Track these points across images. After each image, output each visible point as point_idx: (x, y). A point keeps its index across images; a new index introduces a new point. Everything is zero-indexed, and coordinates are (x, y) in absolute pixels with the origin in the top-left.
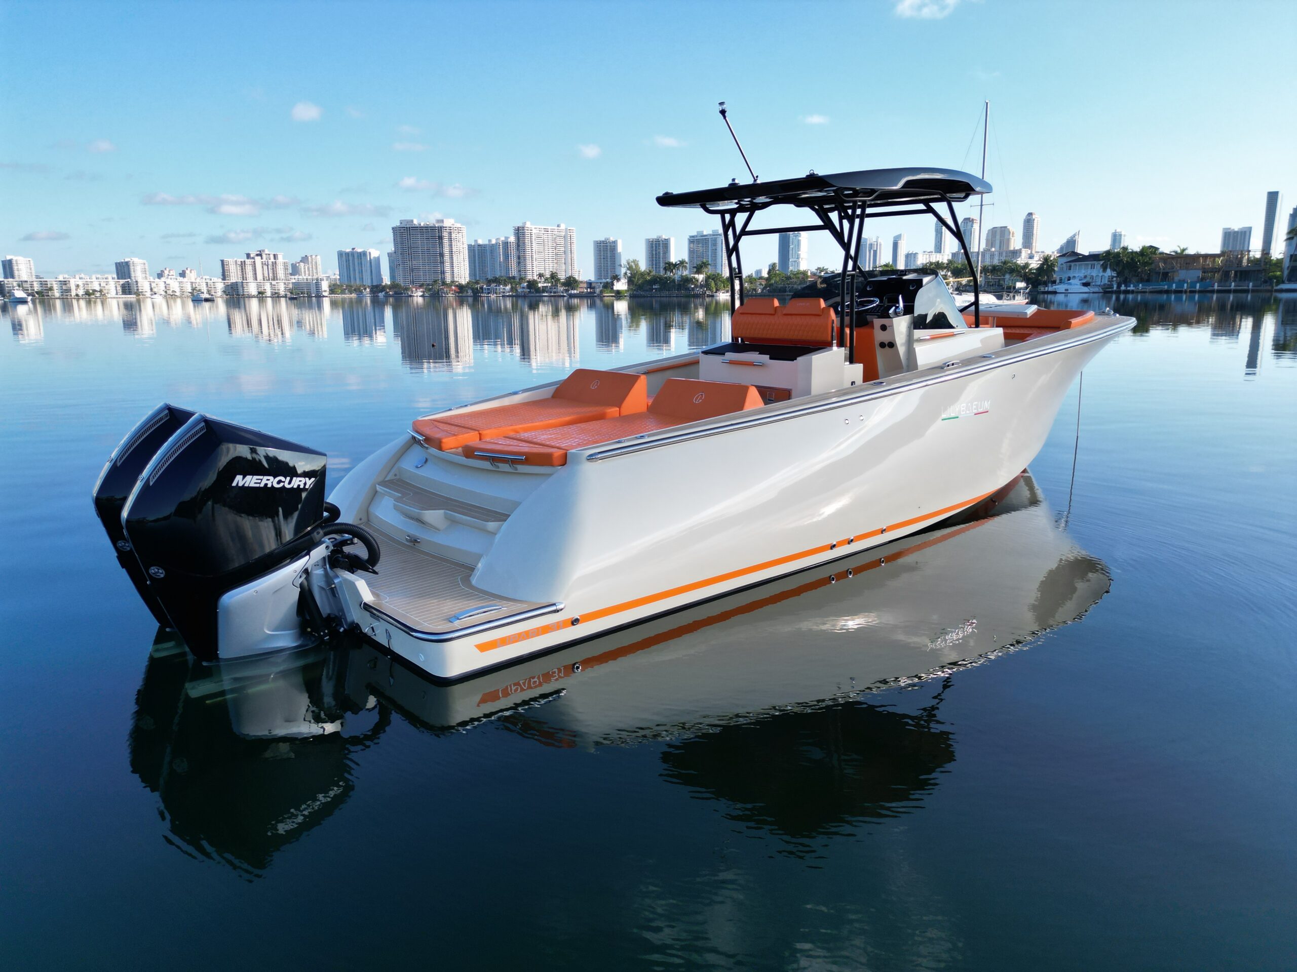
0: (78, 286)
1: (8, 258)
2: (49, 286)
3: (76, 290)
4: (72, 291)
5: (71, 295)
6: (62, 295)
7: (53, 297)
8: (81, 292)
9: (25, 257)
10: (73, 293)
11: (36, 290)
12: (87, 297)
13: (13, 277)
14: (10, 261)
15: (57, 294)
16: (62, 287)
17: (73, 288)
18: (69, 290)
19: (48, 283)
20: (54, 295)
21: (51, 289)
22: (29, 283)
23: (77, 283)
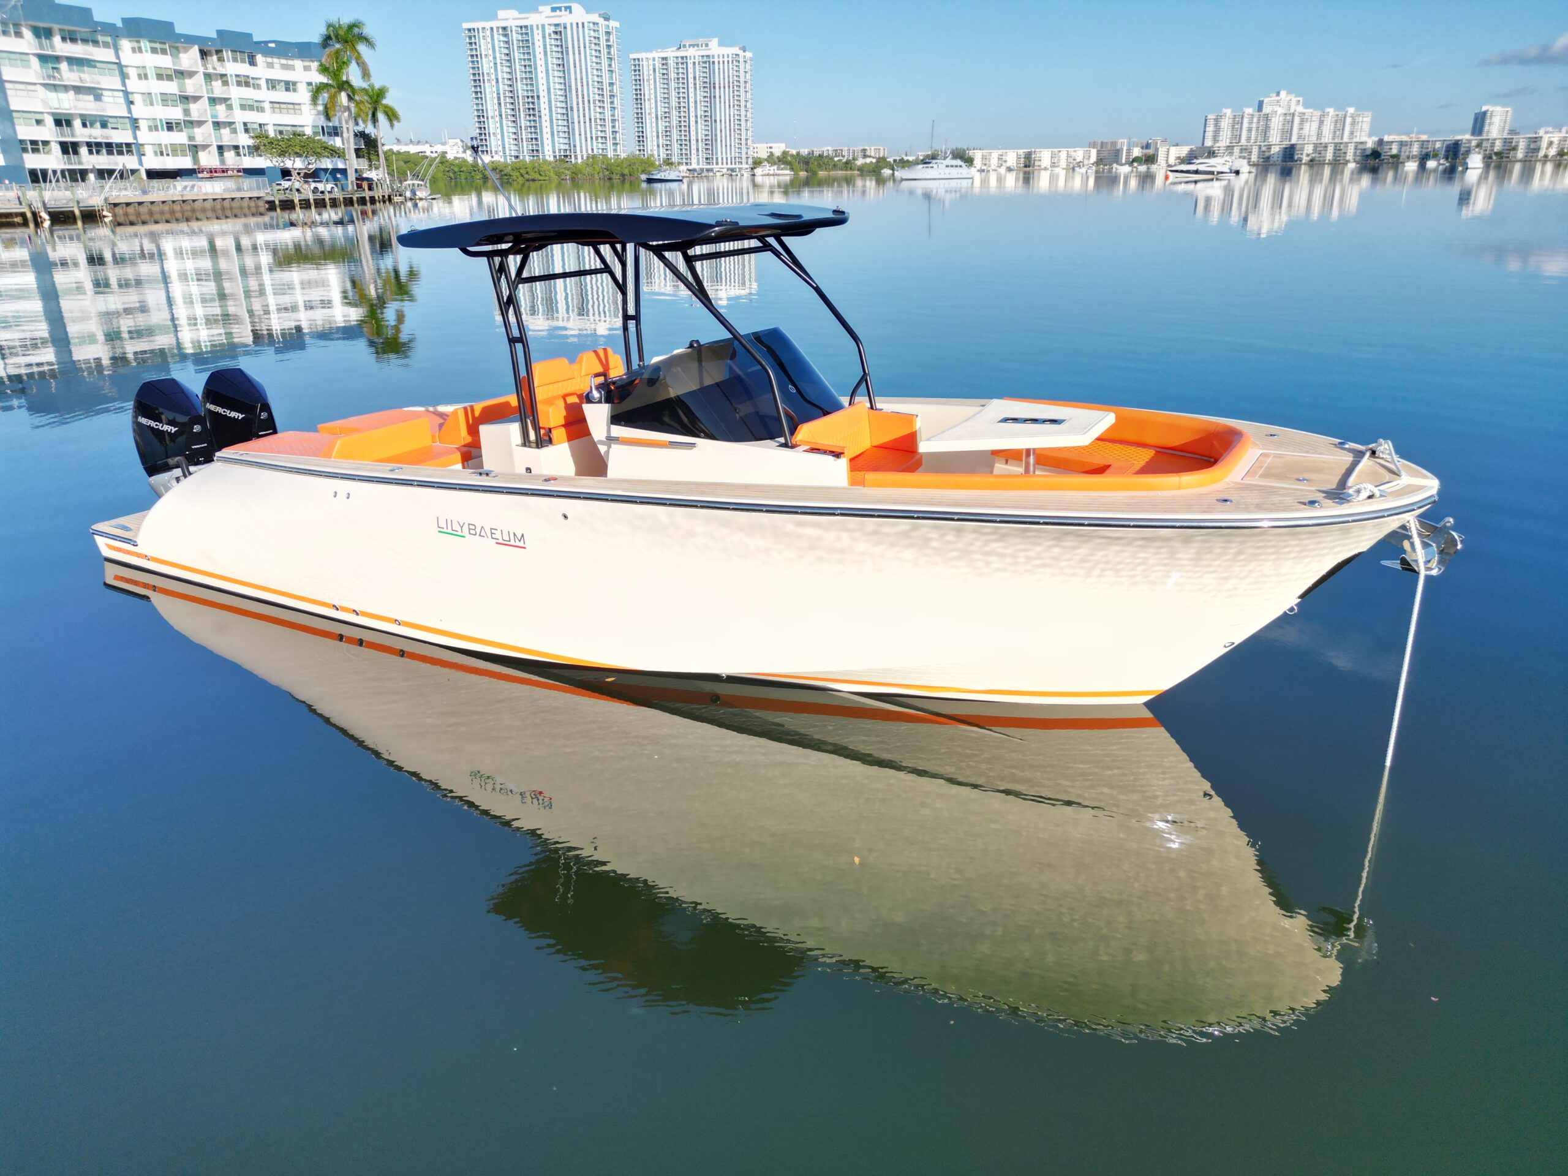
0: (1551, 143)
1: (1484, 108)
2: (1513, 144)
3: (1547, 149)
4: (1540, 151)
5: (1537, 156)
6: (1526, 156)
7: (1513, 159)
8: (1553, 152)
9: (1503, 107)
10: (1541, 153)
11: (1495, 150)
12: (1558, 158)
13: (1480, 133)
14: (1485, 113)
15: (1520, 154)
16: (1529, 145)
17: (1544, 144)
18: (1538, 149)
19: (1514, 141)
20: (1515, 157)
21: (1515, 149)
22: (1490, 141)
23: (1552, 139)
